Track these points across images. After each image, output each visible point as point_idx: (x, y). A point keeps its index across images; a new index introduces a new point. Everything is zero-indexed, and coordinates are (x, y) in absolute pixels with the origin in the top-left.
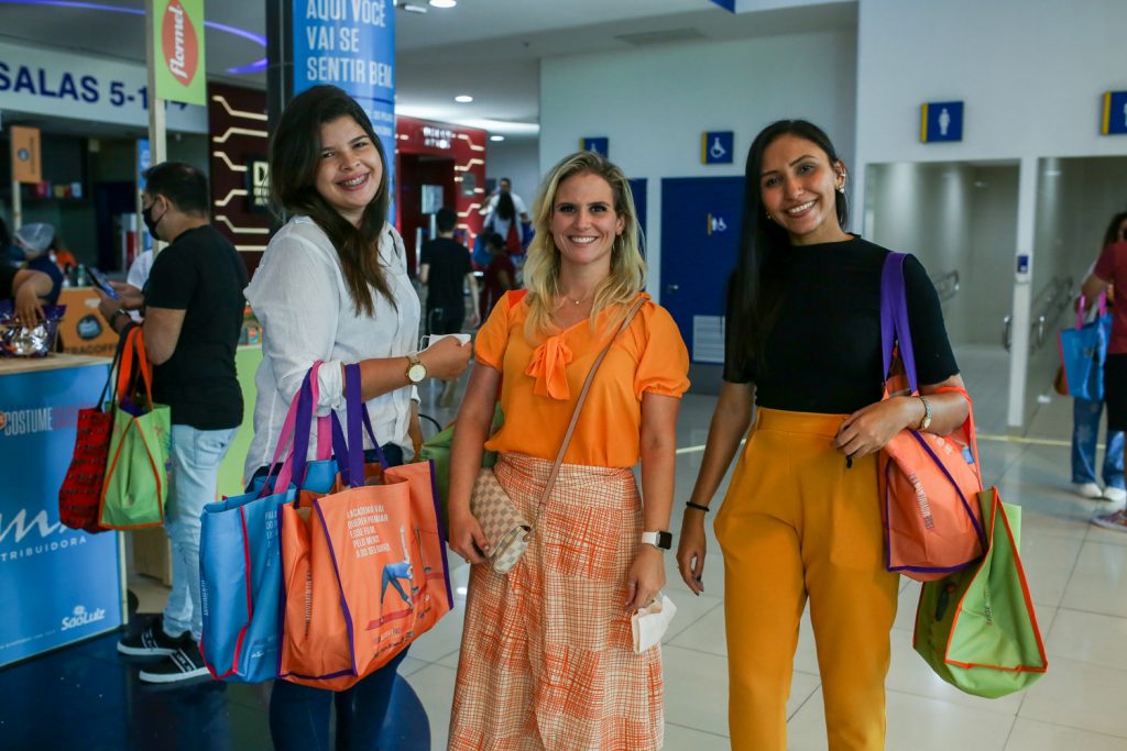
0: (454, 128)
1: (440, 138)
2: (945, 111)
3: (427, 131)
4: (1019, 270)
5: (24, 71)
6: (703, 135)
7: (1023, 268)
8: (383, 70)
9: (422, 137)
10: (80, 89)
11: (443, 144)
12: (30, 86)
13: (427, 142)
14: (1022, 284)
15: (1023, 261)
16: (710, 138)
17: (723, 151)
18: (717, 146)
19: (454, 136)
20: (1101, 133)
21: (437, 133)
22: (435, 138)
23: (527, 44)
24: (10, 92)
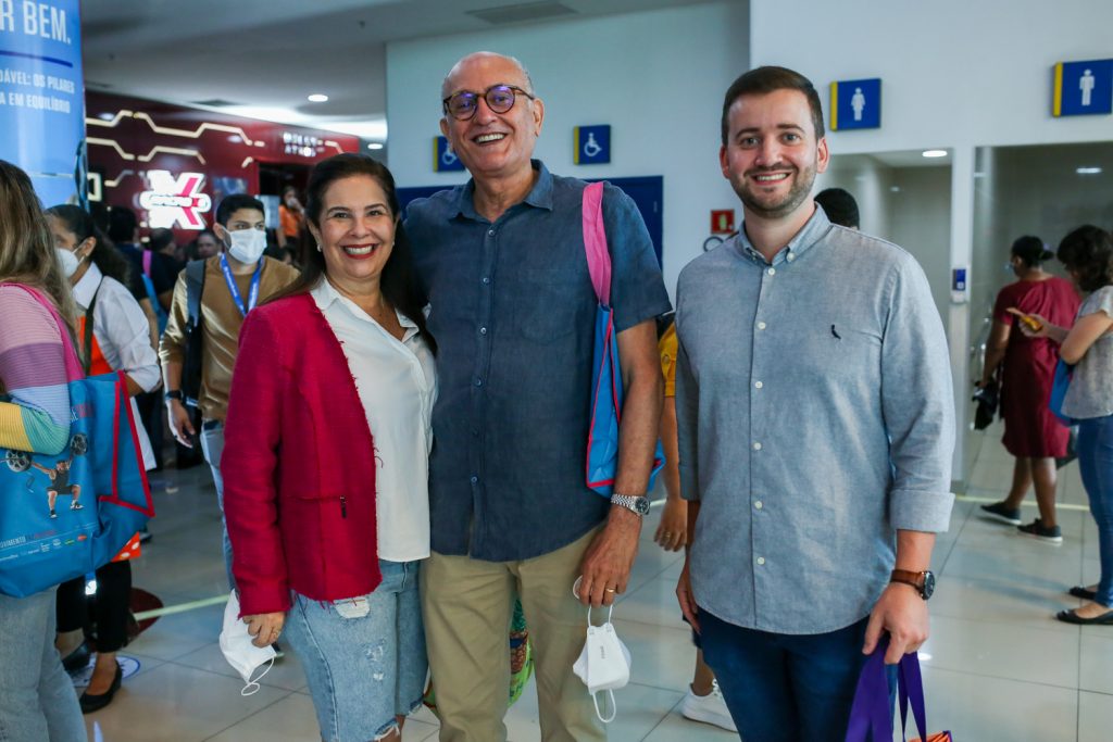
0: (321, 135)
1: (304, 146)
2: (858, 90)
3: (287, 137)
4: (955, 288)
6: (574, 129)
7: (960, 285)
8: (47, 14)
9: (282, 144)
11: (307, 152)
13: (288, 149)
14: (959, 304)
15: (959, 276)
16: (583, 133)
17: (598, 149)
18: (592, 143)
19: (320, 143)
20: (1052, 114)
21: (299, 140)
22: (297, 145)
23: (362, 24)
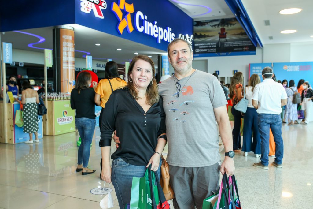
24: (98, 67)
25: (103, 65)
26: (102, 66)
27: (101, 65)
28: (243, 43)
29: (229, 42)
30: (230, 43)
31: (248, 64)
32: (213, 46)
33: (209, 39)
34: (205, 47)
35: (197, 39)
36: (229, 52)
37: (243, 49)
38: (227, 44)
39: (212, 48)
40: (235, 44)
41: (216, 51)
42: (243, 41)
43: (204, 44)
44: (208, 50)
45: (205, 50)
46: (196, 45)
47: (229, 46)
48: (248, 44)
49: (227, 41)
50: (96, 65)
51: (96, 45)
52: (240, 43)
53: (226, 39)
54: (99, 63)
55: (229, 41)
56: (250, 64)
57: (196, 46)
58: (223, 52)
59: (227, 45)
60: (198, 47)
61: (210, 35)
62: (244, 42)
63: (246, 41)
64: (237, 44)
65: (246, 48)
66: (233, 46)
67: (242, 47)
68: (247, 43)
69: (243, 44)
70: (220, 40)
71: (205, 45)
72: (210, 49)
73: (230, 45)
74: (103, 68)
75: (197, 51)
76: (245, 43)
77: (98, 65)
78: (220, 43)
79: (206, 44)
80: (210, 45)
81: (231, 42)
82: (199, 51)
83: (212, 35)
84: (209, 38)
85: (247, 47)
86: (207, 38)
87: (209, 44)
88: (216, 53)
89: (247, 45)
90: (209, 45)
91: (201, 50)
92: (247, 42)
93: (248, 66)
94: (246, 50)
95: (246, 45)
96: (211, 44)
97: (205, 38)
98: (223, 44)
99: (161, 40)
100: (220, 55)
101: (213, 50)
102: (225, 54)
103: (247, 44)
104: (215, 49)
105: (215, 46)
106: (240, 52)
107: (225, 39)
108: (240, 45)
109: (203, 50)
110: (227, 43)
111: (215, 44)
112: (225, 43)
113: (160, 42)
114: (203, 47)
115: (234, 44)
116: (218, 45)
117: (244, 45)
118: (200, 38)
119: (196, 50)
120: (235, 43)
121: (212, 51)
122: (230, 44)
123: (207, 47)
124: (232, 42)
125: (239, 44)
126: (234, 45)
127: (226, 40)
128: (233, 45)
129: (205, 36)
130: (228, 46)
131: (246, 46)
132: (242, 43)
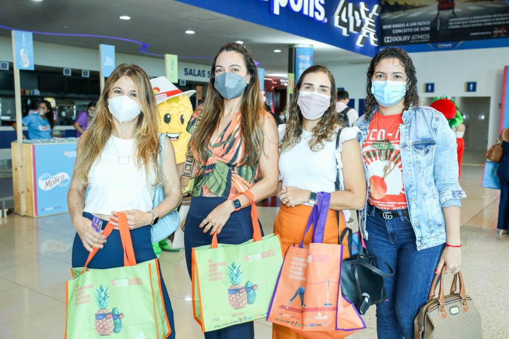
3: (281, 81)
5: (191, 70)
10: (202, 74)
11: (286, 84)
12: (192, 74)
13: (281, 84)
24: (188, 76)
25: (199, 71)
26: (196, 73)
27: (194, 70)
28: (494, 20)
29: (461, 19)
30: (461, 21)
31: (503, 68)
32: (422, 29)
33: (416, 13)
34: (405, 31)
35: (388, 13)
36: (460, 40)
37: (493, 34)
38: (455, 23)
39: (420, 33)
40: (475, 21)
41: (430, 39)
42: (492, 14)
43: (403, 25)
44: (410, 38)
45: (406, 38)
46: (385, 27)
47: (459, 27)
48: (505, 21)
49: (455, 15)
50: (184, 72)
51: (122, 18)
52: (487, 20)
53: (453, 12)
54: (190, 66)
55: (462, 17)
56: (506, 68)
57: (385, 30)
58: (446, 40)
59: (454, 25)
60: (389, 33)
61: (417, 4)
62: (495, 18)
63: (501, 15)
64: (479, 23)
65: (501, 31)
66: (469, 26)
67: (491, 28)
68: (502, 19)
69: (492, 22)
70: (438, 14)
71: (406, 28)
72: (416, 36)
73: (461, 25)
74: (199, 76)
75: (386, 40)
76: (497, 19)
77: (189, 71)
78: (439, 21)
79: (407, 25)
80: (416, 27)
81: (465, 19)
82: (391, 41)
83: (422, 4)
84: (415, 10)
85: (503, 28)
86: (410, 11)
87: (414, 24)
88: (429, 44)
89: (504, 23)
90: (413, 27)
91: (396, 39)
92: (503, 17)
93: (503, 72)
94: (499, 36)
95: (500, 23)
96: (419, 24)
97: (407, 11)
98: (445, 22)
99: (281, 7)
100: (437, 49)
101: (422, 36)
102: (450, 45)
103: (503, 21)
104: (428, 36)
105: (428, 29)
106: (484, 41)
107: (451, 11)
108: (484, 24)
109: (400, 39)
110: (454, 21)
111: (428, 23)
112: (450, 20)
113: (276, 11)
114: (400, 31)
115: (471, 22)
116: (433, 26)
117: (495, 23)
118: (396, 13)
119: (385, 38)
120: (472, 20)
121: (420, 39)
122: (463, 23)
123: (410, 30)
124: (468, 18)
125: (483, 21)
126: (471, 24)
127: (452, 15)
128: (468, 24)
129: (405, 7)
130: (457, 27)
131: (499, 27)
132: (490, 20)
